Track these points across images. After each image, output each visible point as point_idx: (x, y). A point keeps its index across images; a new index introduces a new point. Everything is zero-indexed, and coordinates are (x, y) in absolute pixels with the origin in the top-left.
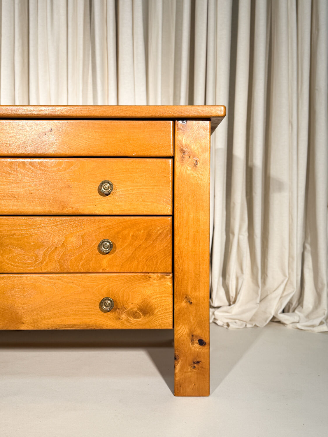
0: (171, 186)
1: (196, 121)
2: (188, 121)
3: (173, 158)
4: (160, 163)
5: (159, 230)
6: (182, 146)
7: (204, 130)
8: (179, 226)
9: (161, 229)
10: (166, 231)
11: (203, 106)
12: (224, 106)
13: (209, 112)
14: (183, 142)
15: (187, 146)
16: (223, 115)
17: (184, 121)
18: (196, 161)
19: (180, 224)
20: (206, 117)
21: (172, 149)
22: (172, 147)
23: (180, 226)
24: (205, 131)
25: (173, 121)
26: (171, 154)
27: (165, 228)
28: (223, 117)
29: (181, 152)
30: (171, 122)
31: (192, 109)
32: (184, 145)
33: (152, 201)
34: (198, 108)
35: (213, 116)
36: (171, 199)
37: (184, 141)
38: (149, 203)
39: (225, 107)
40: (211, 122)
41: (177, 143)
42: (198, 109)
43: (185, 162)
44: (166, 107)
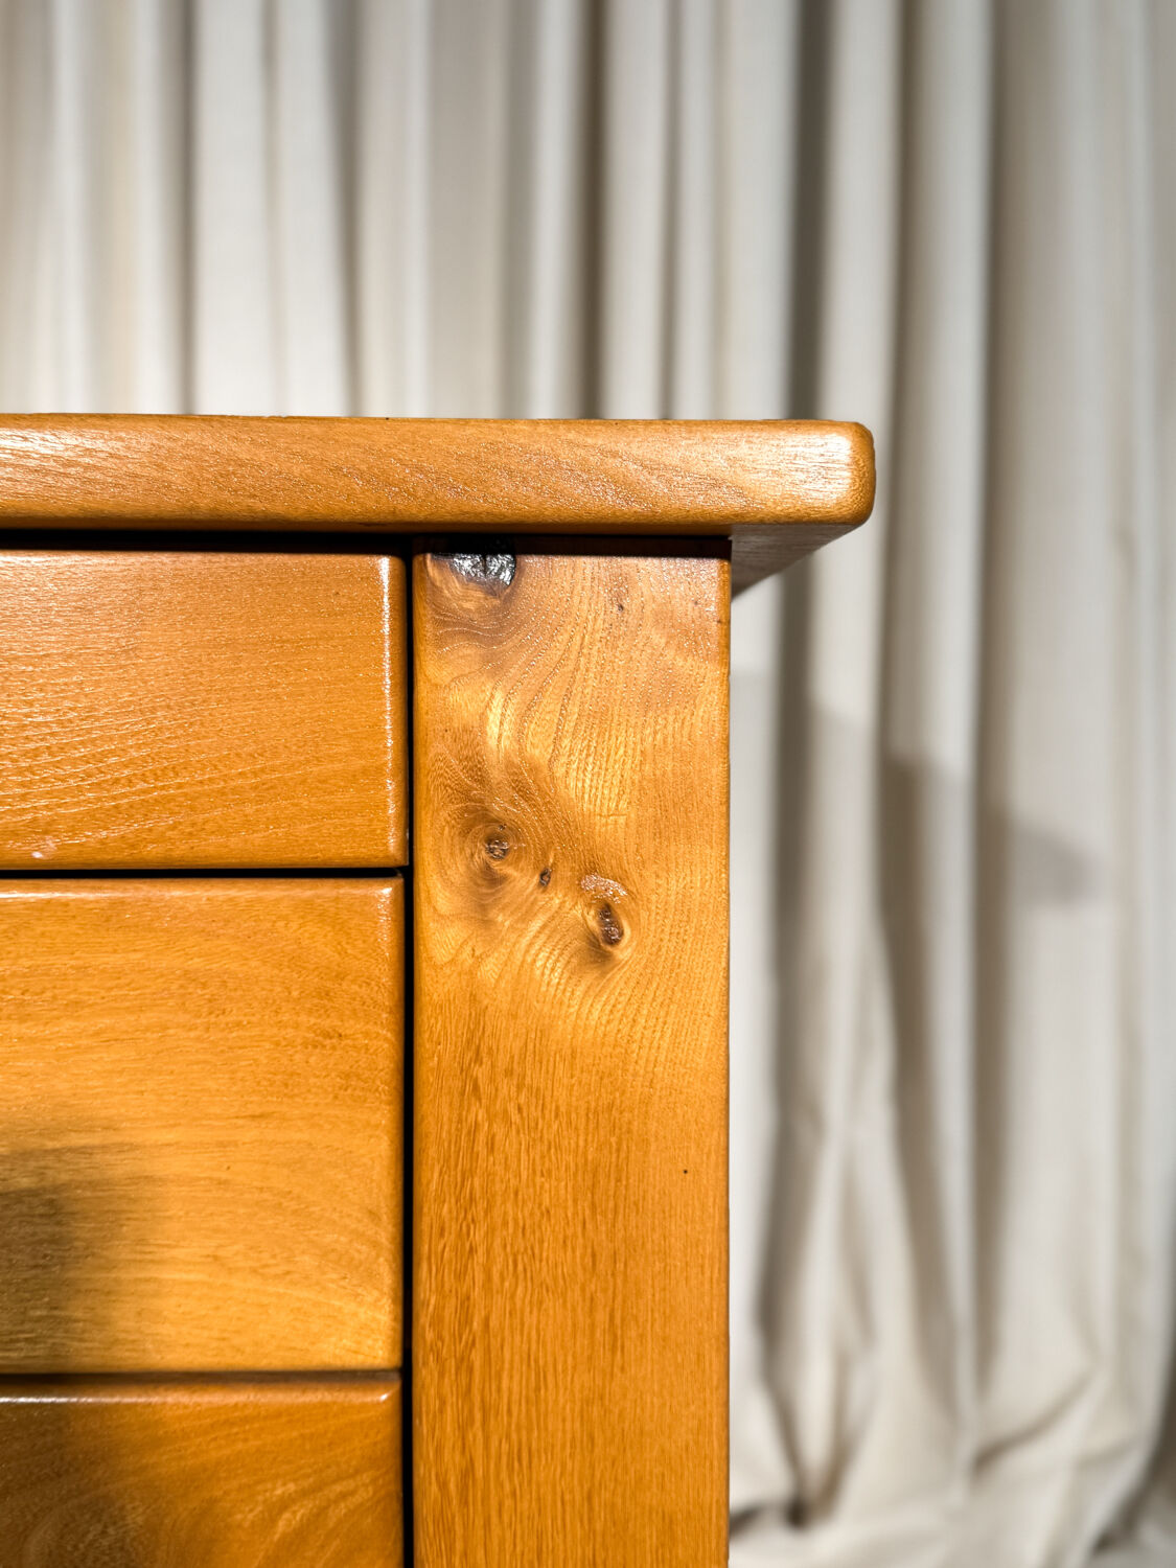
0: (385, 1116)
1: (603, 561)
2: (534, 563)
3: (405, 873)
4: (285, 918)
5: (285, 1504)
6: (481, 777)
7: (671, 637)
8: (452, 1486)
9: (304, 1494)
10: (342, 1509)
11: (648, 423)
12: (857, 424)
13: (716, 484)
14: (492, 743)
15: (526, 784)
16: (845, 512)
17: (496, 563)
18: (606, 911)
19: (467, 1473)
20: (696, 524)
21: (393, 808)
22: (392, 787)
23: (464, 1489)
24: (679, 647)
25: (397, 562)
26: (390, 847)
27: (338, 1488)
28: (844, 523)
29: (465, 832)
30: (384, 565)
31: (566, 455)
32: (496, 775)
33: (221, 1253)
34: (621, 447)
35: (762, 522)
36: (386, 1233)
37: (498, 731)
38: (192, 1277)
39: (863, 435)
40: (733, 572)
41: (434, 752)
42: (615, 455)
43: (502, 919)
44: (316, 429)
